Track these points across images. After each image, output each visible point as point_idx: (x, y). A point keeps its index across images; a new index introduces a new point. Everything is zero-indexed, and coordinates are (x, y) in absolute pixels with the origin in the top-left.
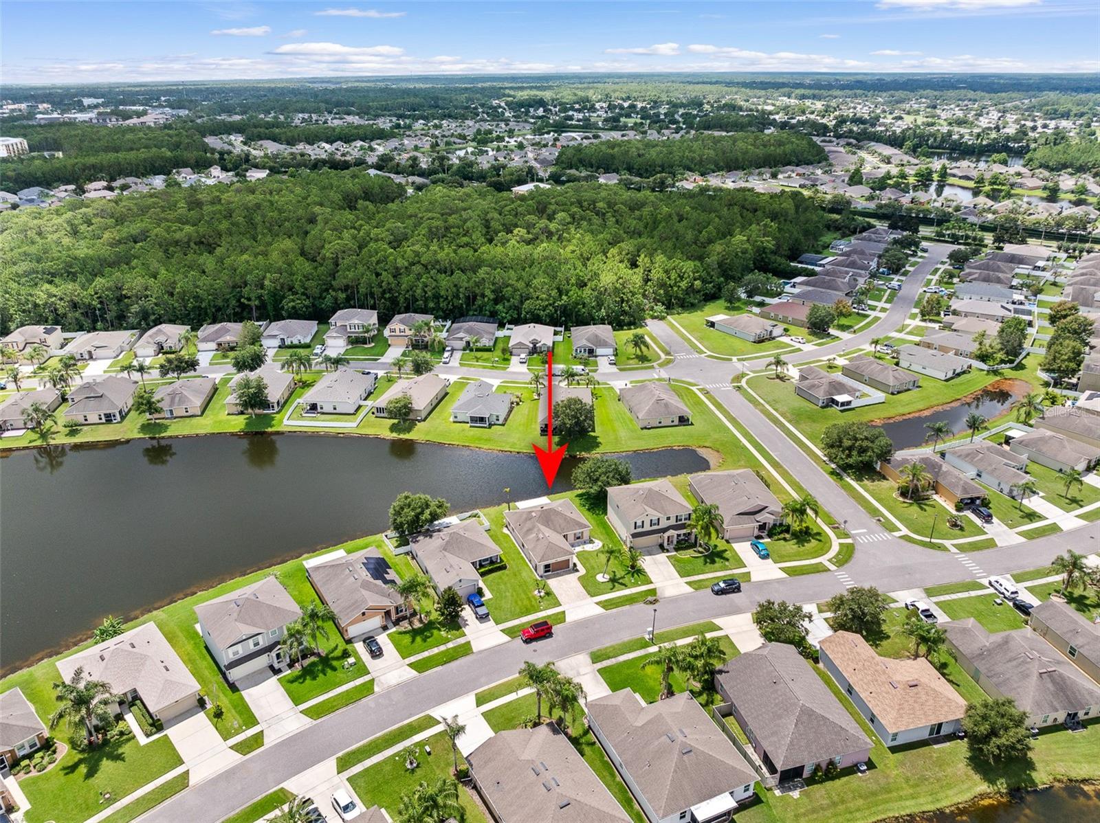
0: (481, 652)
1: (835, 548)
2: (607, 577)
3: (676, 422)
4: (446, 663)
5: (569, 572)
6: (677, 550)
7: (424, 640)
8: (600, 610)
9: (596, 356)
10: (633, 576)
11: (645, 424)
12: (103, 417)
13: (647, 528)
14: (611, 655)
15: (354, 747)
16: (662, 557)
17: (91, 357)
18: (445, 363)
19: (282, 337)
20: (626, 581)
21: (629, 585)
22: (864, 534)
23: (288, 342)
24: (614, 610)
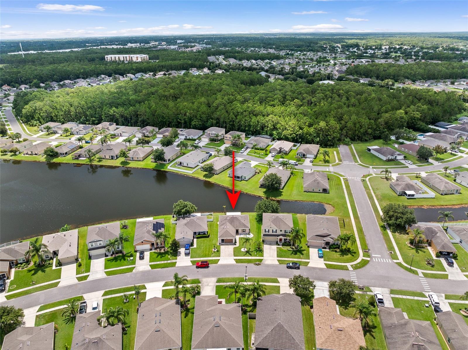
0: (178, 267)
1: (359, 260)
2: (246, 250)
3: (321, 191)
4: (163, 268)
5: (232, 245)
6: (283, 245)
7: (161, 257)
8: (234, 262)
9: (306, 158)
10: (257, 252)
11: (306, 190)
12: (110, 157)
13: (271, 233)
14: (226, 281)
15: (113, 289)
16: (275, 247)
17: (121, 136)
18: (241, 153)
19: (186, 135)
20: (252, 253)
21: (252, 255)
22: (378, 257)
23: (188, 138)
24: (240, 264)
